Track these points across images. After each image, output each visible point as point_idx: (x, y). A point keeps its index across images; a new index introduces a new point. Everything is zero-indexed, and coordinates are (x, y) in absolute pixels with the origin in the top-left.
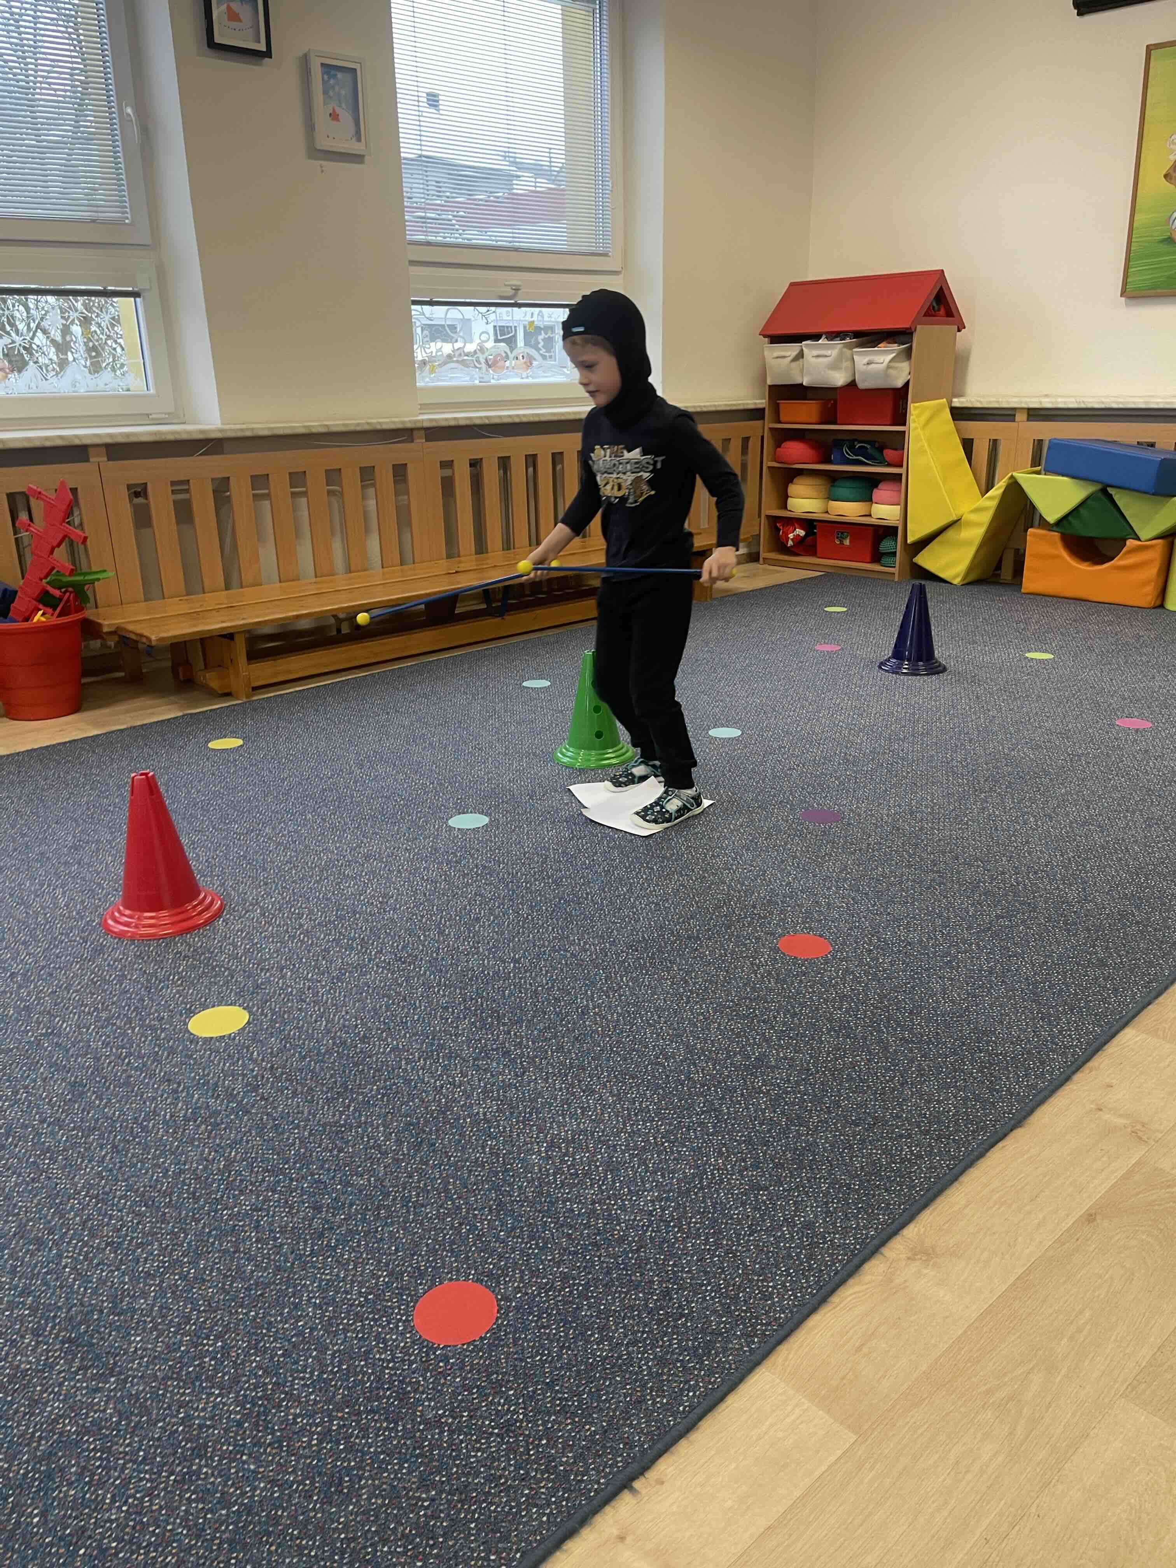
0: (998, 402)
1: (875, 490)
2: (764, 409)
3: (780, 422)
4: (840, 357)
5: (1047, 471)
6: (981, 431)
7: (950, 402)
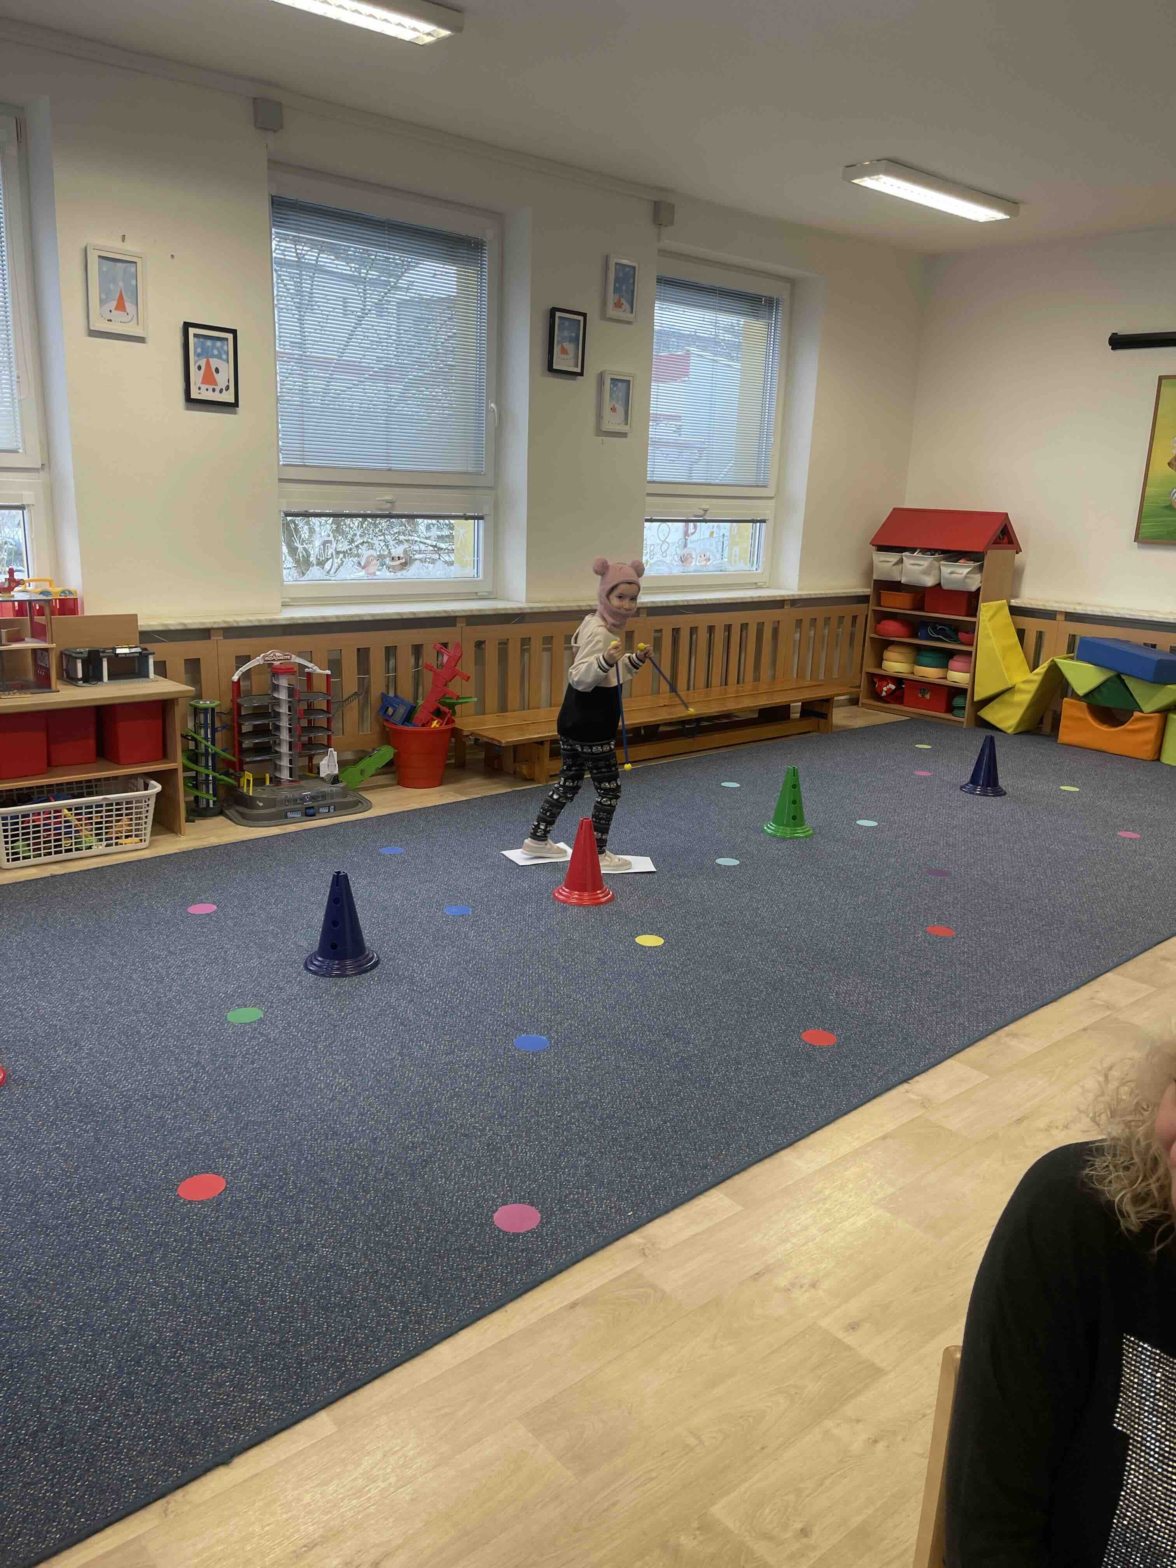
0: (1044, 606)
1: (950, 661)
2: (869, 596)
3: (881, 606)
4: (930, 567)
5: (1079, 658)
6: (1032, 625)
7: (1009, 602)
